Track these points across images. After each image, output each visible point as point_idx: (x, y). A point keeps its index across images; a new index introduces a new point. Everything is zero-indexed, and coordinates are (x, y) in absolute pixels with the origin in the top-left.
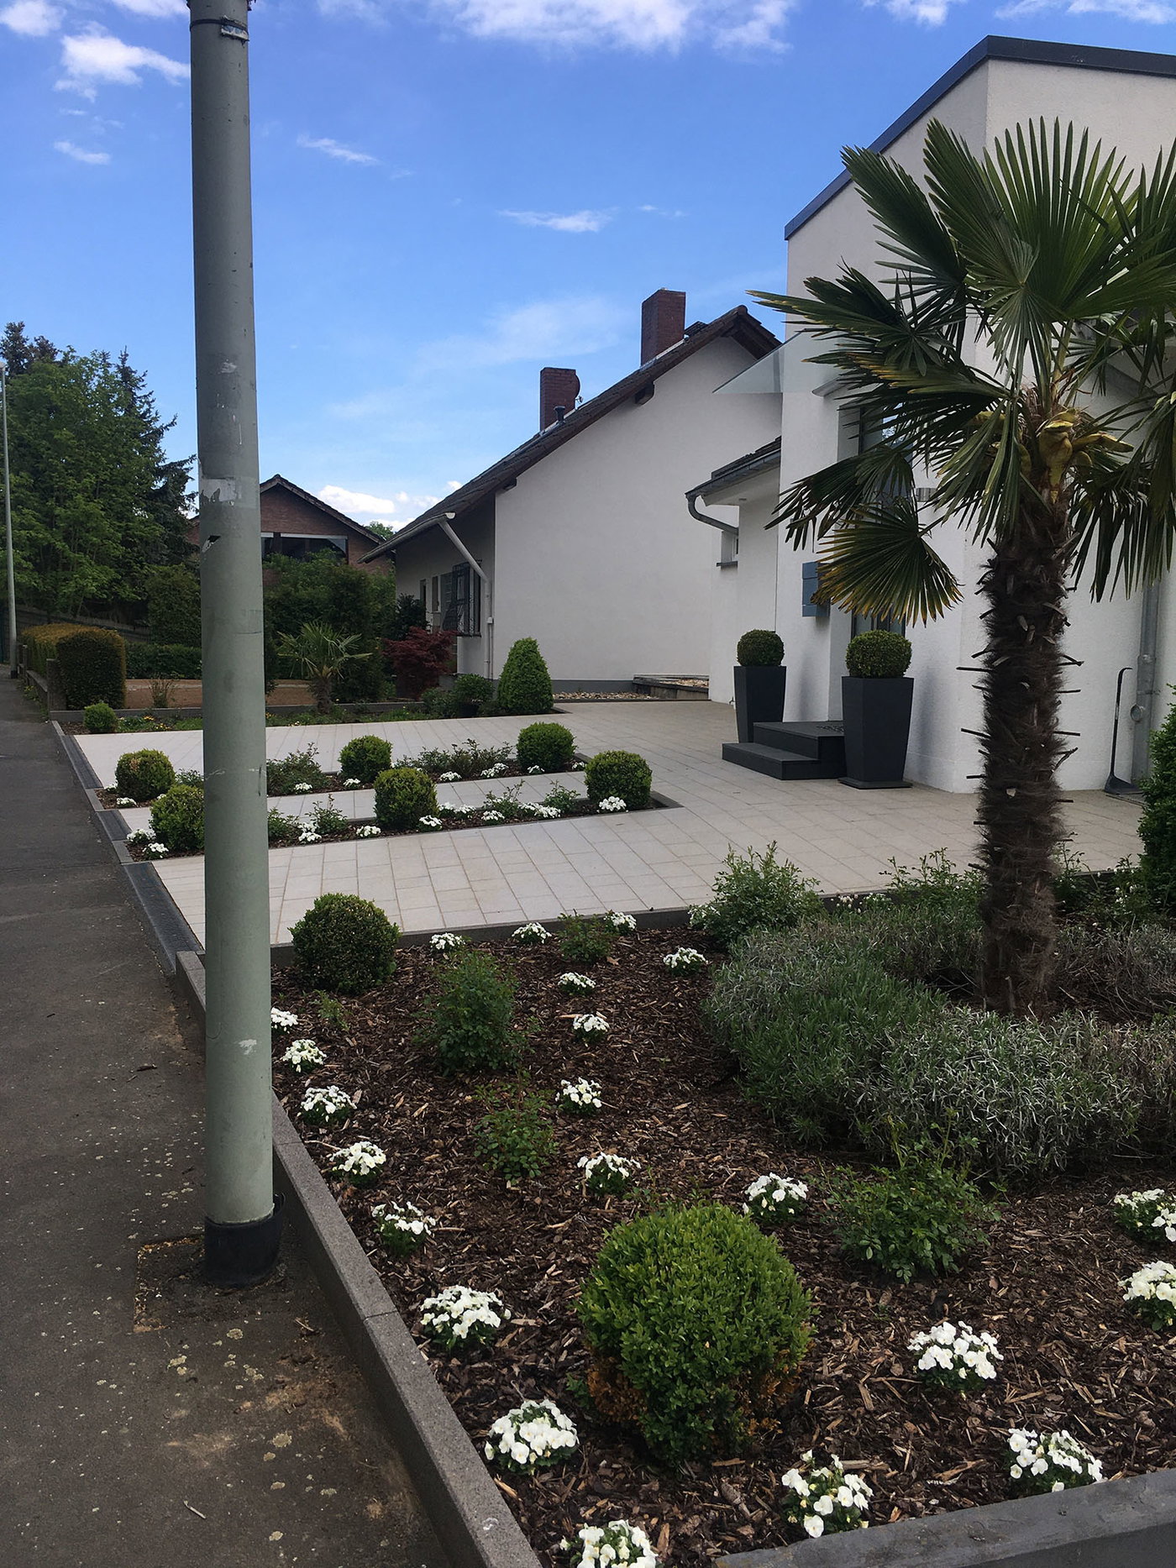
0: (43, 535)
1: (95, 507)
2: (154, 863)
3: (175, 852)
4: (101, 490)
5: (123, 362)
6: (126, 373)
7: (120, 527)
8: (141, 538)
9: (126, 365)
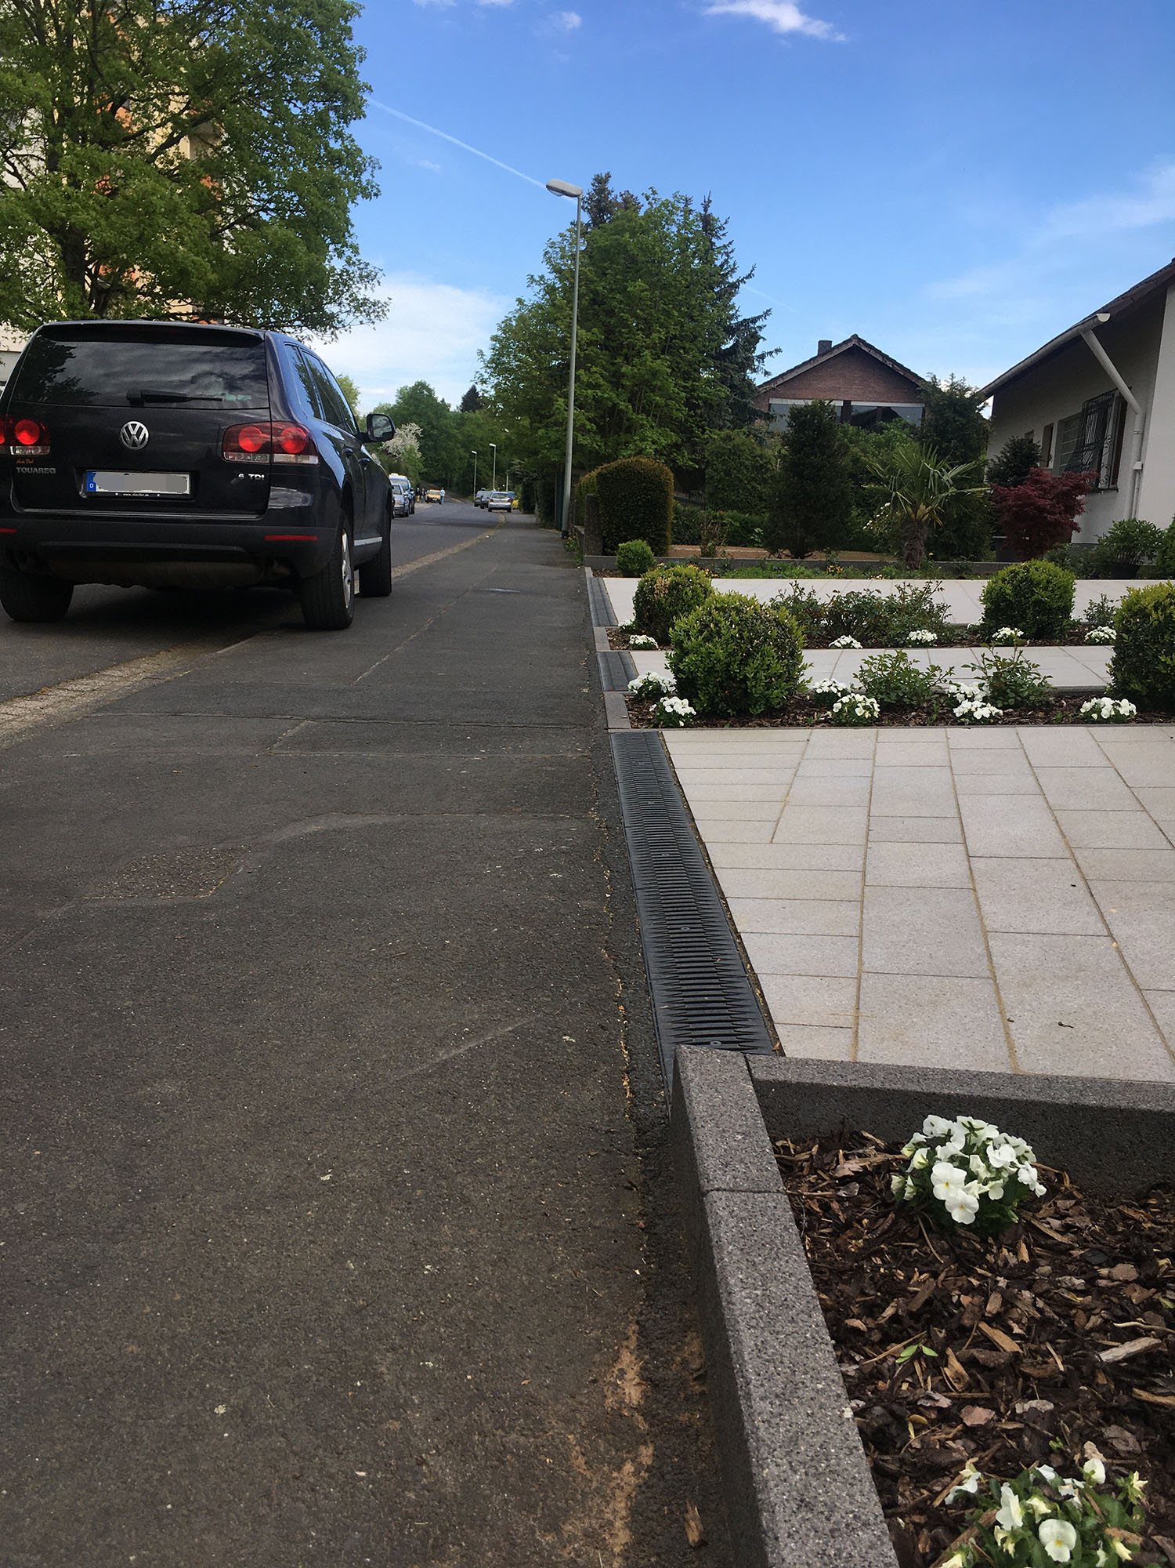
0: (608, 393)
1: (662, 365)
2: (669, 735)
3: (708, 717)
4: (670, 347)
5: (706, 210)
6: (707, 221)
7: (685, 387)
8: (705, 402)
9: (709, 212)
